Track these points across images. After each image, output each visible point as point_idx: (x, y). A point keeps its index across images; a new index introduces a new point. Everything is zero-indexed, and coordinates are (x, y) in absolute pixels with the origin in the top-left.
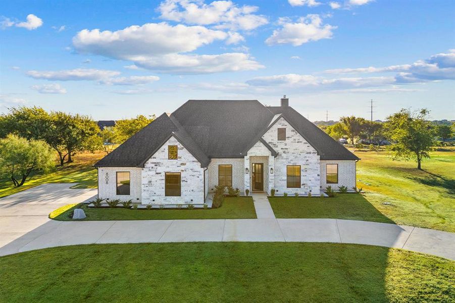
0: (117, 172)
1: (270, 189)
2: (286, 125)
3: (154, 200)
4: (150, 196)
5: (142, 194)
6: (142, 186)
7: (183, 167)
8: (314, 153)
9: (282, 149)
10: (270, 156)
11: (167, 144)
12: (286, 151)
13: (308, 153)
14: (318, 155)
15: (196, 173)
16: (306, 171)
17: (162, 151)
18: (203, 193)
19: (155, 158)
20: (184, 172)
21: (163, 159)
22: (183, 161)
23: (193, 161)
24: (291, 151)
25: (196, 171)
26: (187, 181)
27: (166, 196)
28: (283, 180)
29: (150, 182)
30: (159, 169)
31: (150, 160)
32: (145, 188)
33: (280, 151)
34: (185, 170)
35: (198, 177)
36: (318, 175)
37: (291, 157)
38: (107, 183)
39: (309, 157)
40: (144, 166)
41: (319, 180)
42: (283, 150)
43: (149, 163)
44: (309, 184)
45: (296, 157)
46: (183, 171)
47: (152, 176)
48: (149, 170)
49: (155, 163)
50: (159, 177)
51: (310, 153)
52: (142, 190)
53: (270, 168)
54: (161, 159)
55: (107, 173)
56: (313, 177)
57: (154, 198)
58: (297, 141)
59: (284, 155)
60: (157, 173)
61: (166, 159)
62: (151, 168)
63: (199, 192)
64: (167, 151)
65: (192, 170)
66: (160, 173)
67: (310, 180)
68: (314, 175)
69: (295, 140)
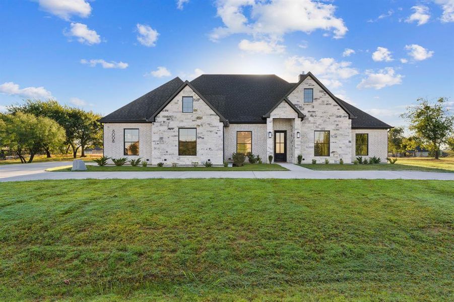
0: (124, 129)
1: (296, 156)
2: (313, 85)
3: (165, 160)
4: (162, 155)
5: (153, 153)
6: (153, 143)
7: (199, 122)
8: (344, 116)
9: (309, 112)
10: (297, 119)
11: (182, 94)
12: (314, 114)
13: (338, 117)
14: (349, 118)
15: (214, 128)
16: (336, 137)
17: (176, 103)
18: (222, 152)
19: (168, 111)
20: (201, 127)
21: (176, 112)
22: (199, 114)
23: (211, 115)
24: (319, 114)
25: (213, 127)
26: (203, 138)
27: (179, 155)
28: (310, 147)
29: (161, 138)
30: (173, 124)
31: (162, 114)
32: (157, 146)
33: (308, 115)
34: (202, 125)
35: (217, 133)
36: (350, 142)
37: (319, 121)
38: (113, 141)
39: (339, 121)
40: (155, 120)
41: (350, 147)
42: (311, 113)
43: (161, 116)
44: (339, 151)
45: (325, 121)
46: (199, 126)
47: (164, 131)
48: (161, 125)
49: (167, 117)
50: (171, 133)
51: (340, 117)
52: (153, 148)
53: (296, 132)
54: (174, 112)
55: (114, 130)
56: (344, 144)
57: (166, 157)
58: (325, 103)
59: (311, 119)
60: (169, 129)
61: (180, 112)
62: (162, 122)
63: (217, 150)
64: (180, 103)
65: (209, 124)
66: (173, 129)
67: (341, 147)
68: (344, 142)
69: (323, 101)
